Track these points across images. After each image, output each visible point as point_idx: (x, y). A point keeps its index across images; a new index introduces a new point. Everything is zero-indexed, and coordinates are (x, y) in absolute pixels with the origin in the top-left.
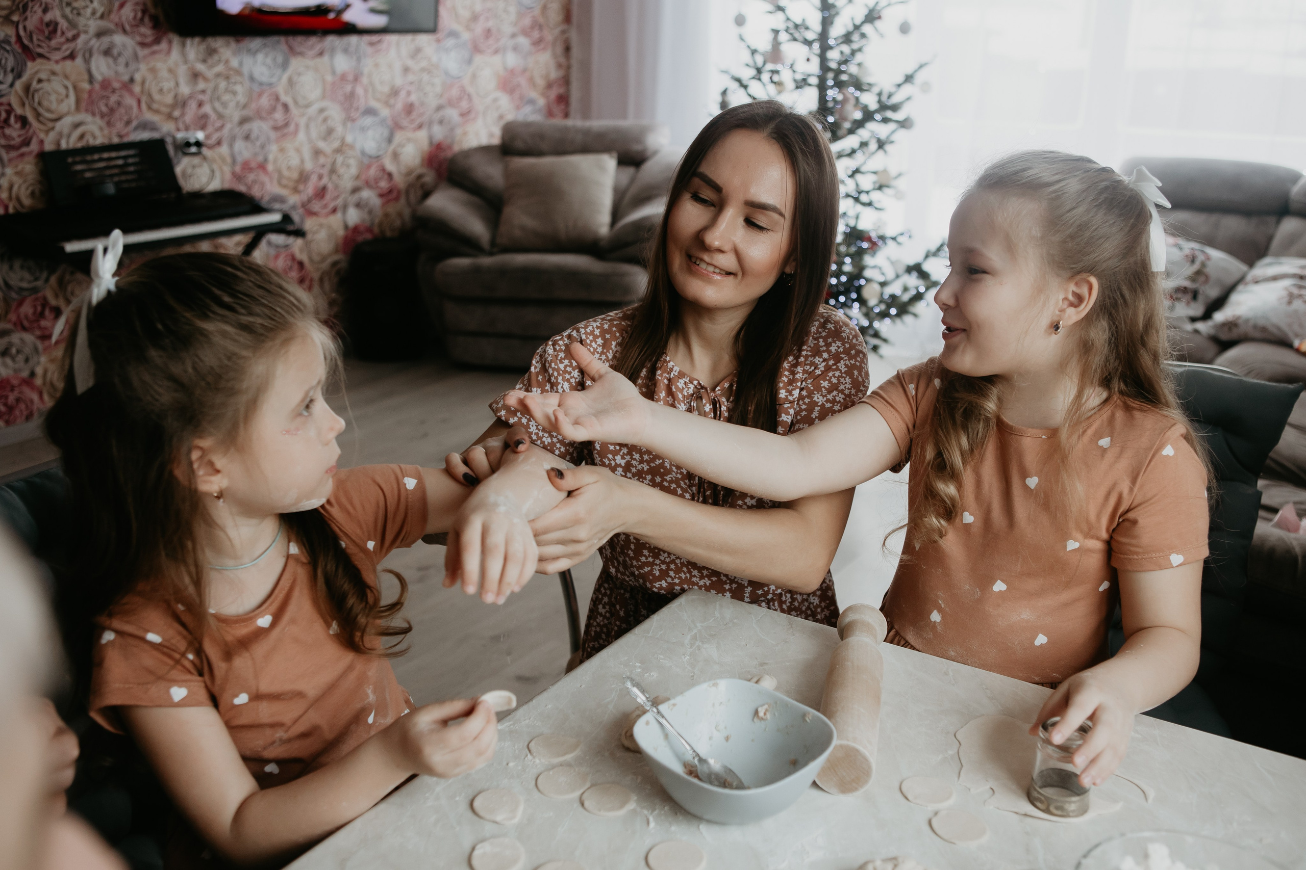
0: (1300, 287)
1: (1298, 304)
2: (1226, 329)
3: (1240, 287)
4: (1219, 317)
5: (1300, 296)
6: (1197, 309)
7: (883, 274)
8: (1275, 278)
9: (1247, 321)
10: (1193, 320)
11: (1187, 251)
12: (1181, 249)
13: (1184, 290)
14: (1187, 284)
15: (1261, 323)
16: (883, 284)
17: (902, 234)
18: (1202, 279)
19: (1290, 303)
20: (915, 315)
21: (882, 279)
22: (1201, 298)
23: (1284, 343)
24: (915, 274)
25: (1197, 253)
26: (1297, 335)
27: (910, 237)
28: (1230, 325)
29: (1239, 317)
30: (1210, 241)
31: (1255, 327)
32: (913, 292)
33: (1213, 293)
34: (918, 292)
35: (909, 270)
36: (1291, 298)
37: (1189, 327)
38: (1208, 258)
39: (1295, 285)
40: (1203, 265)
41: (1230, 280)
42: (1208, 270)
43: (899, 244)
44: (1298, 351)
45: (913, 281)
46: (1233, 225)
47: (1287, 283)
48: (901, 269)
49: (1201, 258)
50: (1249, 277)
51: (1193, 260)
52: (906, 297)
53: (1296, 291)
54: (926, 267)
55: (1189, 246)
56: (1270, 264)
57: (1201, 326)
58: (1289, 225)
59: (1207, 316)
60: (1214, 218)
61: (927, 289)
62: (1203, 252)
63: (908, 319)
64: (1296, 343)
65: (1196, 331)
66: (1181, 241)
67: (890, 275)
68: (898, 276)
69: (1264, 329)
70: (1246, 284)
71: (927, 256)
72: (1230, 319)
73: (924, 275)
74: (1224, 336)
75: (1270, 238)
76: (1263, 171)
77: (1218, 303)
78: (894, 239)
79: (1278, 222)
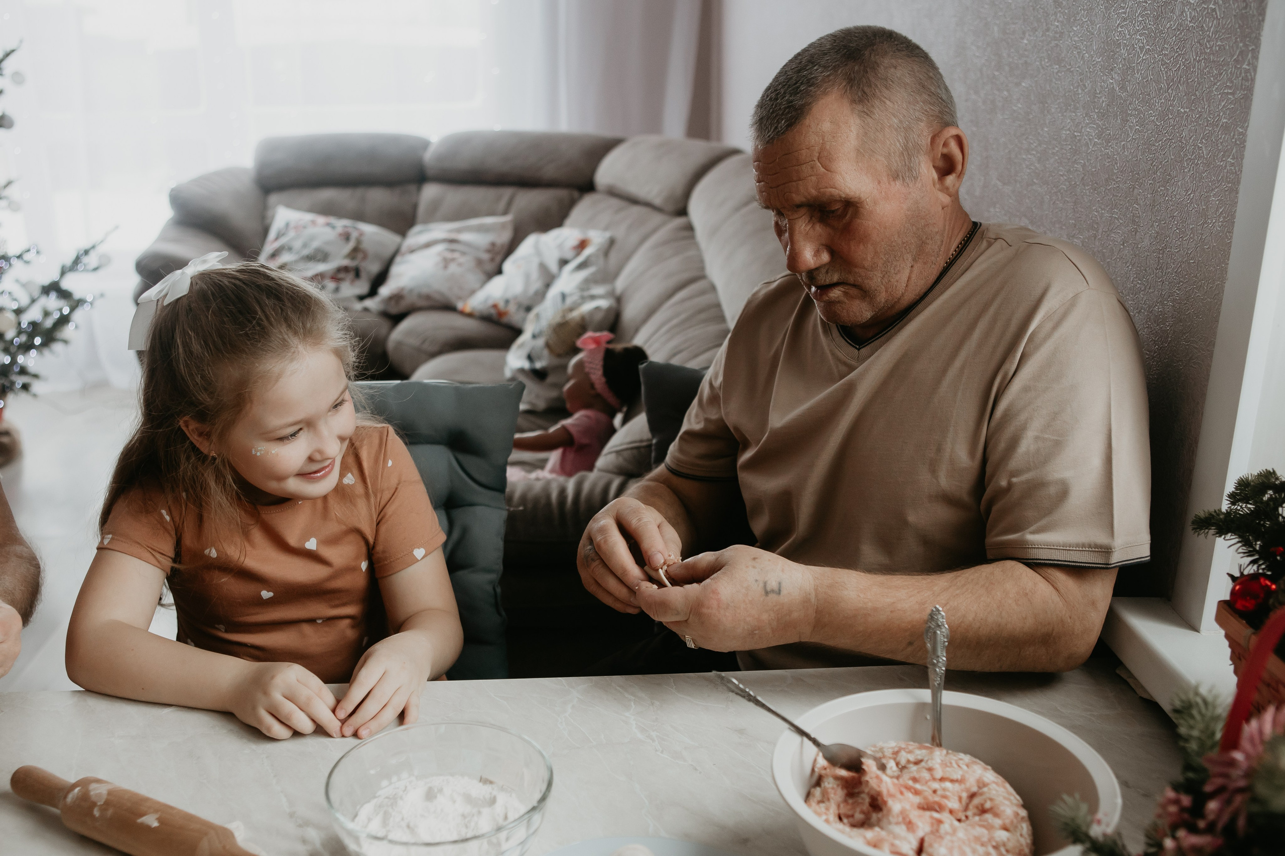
0: (453, 251)
1: (453, 268)
2: (393, 303)
3: (398, 259)
4: (385, 291)
5: (453, 260)
6: (363, 287)
7: (15, 300)
8: (428, 245)
9: (411, 291)
10: (361, 298)
11: (339, 230)
12: (333, 227)
13: (345, 269)
14: (346, 262)
15: (425, 291)
16: (18, 312)
17: (28, 251)
18: (360, 256)
19: (446, 267)
20: (65, 342)
21: (15, 306)
22: (363, 274)
23: (448, 307)
24: (53, 295)
25: (350, 230)
26: (460, 298)
27: (38, 252)
28: (397, 297)
29: (402, 289)
30: (359, 216)
31: (420, 296)
32: (56, 316)
33: (374, 268)
34: (62, 315)
35: (47, 290)
36: (446, 263)
37: (358, 306)
38: (362, 234)
39: (448, 250)
40: (359, 242)
41: (388, 253)
42: (365, 245)
43: (27, 262)
44: (462, 313)
45: (52, 302)
46: (378, 197)
47: (439, 248)
48: (36, 293)
49: (354, 235)
50: (404, 248)
51: (347, 237)
52: (49, 323)
53: (449, 255)
54: (66, 284)
55: (342, 224)
56: (420, 232)
57: (370, 303)
58: (430, 191)
59: (373, 292)
60: (359, 192)
61: (73, 309)
62: (355, 228)
63: (57, 347)
64: (460, 305)
65: (366, 310)
66: (332, 220)
67: (24, 300)
68: (33, 301)
69: (428, 297)
70: (403, 254)
71: (63, 273)
72: (395, 292)
73: (65, 295)
74: (394, 310)
75: (415, 207)
76: (395, 140)
77: (380, 279)
79: (419, 189)
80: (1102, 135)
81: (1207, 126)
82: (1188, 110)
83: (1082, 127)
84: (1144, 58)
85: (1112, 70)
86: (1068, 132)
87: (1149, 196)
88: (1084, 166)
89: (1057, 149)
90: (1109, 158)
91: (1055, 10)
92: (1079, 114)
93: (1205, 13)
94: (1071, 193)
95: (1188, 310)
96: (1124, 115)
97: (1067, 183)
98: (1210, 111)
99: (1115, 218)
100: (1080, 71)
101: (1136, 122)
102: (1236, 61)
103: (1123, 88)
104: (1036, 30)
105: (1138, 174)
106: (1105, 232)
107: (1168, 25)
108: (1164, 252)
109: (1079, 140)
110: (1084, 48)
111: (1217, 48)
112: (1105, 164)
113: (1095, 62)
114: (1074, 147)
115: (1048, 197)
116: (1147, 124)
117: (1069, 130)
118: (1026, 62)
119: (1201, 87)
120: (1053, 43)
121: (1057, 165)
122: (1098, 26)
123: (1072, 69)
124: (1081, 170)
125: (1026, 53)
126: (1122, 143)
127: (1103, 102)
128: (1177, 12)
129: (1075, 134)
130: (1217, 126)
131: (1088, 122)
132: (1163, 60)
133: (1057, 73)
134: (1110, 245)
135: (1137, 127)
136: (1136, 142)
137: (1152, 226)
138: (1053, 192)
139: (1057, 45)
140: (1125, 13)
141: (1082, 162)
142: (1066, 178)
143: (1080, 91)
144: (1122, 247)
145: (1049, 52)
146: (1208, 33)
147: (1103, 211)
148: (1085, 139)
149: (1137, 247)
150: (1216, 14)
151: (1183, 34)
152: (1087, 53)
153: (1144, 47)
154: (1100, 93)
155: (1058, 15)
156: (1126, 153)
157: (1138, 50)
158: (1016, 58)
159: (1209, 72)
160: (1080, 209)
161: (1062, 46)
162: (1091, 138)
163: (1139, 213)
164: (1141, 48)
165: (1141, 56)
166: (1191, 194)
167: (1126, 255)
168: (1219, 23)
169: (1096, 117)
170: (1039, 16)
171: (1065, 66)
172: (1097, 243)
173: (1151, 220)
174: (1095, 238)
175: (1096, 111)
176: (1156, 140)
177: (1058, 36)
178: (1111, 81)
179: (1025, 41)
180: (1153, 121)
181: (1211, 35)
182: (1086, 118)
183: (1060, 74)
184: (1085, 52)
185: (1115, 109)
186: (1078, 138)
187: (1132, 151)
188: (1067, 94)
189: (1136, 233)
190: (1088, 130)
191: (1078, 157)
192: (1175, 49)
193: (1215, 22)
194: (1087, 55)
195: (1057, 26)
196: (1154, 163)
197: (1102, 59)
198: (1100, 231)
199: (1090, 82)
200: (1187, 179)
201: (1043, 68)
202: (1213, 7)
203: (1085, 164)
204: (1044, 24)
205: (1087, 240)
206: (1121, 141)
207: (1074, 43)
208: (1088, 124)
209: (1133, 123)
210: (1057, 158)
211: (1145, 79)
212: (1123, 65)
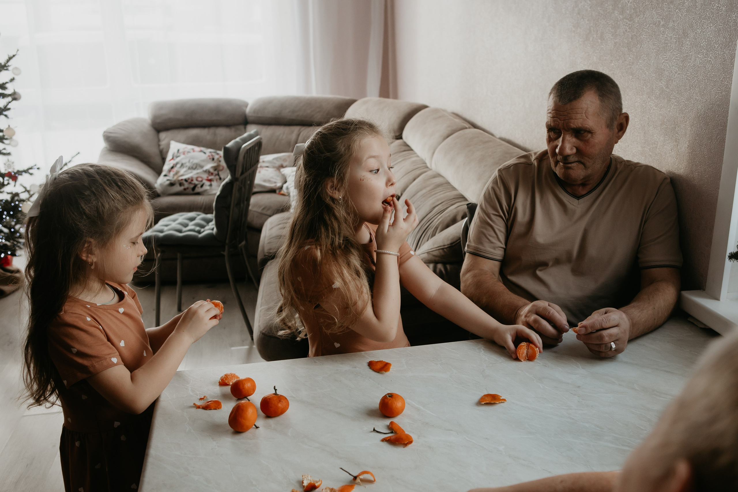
78: (26, 171)
80: (657, 106)
81: (710, 104)
82: (700, 98)
83: (646, 102)
84: (677, 76)
85: (661, 80)
86: (639, 104)
87: (683, 131)
88: (648, 118)
89: (633, 111)
90: (662, 115)
91: (629, 53)
92: (644, 97)
93: (706, 61)
94: (642, 129)
95: (706, 176)
96: (669, 98)
97: (640, 125)
98: (711, 99)
99: (666, 140)
100: (644, 79)
101: (675, 101)
102: (722, 81)
103: (667, 87)
104: (618, 60)
105: (677, 122)
106: (662, 145)
107: (689, 65)
108: (692, 153)
109: (645, 108)
110: (646, 70)
111: (713, 75)
112: (659, 118)
113: (652, 76)
114: (643, 110)
115: (630, 131)
116: (680, 102)
117: (639, 103)
118: (613, 73)
119: (706, 90)
120: (629, 67)
121: (634, 117)
122: (653, 62)
123: (639, 78)
124: (647, 120)
125: (613, 69)
126: (668, 110)
127: (657, 92)
128: (693, 60)
129: (643, 105)
130: (715, 105)
131: (649, 100)
132: (687, 78)
133: (631, 79)
134: (664, 150)
135: (676, 104)
136: (676, 109)
137: (685, 143)
138: (632, 128)
139: (631, 68)
140: (666, 57)
141: (648, 116)
142: (639, 123)
143: (644, 87)
144: (671, 151)
145: (627, 70)
146: (708, 69)
147: (660, 137)
148: (648, 107)
149: (679, 152)
150: (711, 62)
151: (696, 68)
152: (647, 72)
153: (677, 72)
154: (655, 89)
155: (631, 55)
156: (670, 114)
157: (674, 73)
158: (607, 71)
159: (709, 84)
160: (647, 136)
161: (633, 68)
162: (652, 107)
163: (678, 138)
164: (676, 73)
165: (676, 75)
166: (704, 130)
167: (673, 155)
168: (713, 66)
169: (654, 98)
170: (620, 55)
171: (636, 77)
172: (657, 150)
173: (685, 140)
174: (656, 148)
175: (654, 96)
176: (685, 109)
177: (631, 63)
178: (661, 84)
179: (613, 64)
180: (684, 101)
181: (709, 70)
182: (648, 99)
183: (633, 80)
184: (646, 72)
185: (664, 96)
186: (645, 107)
187: (674, 113)
188: (637, 88)
189: (677, 146)
190: (650, 103)
191: (645, 114)
192: (693, 74)
193: (711, 65)
194: (647, 73)
195: (630, 60)
196: (685, 118)
197: (656, 75)
198: (659, 145)
199: (650, 84)
200: (701, 125)
201: (623, 76)
202: (710, 59)
203: (649, 117)
204: (623, 58)
205: (652, 149)
206: (668, 109)
207: (640, 67)
208: (650, 101)
209: (673, 102)
210: (633, 114)
211: (678, 84)
212: (667, 79)
